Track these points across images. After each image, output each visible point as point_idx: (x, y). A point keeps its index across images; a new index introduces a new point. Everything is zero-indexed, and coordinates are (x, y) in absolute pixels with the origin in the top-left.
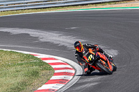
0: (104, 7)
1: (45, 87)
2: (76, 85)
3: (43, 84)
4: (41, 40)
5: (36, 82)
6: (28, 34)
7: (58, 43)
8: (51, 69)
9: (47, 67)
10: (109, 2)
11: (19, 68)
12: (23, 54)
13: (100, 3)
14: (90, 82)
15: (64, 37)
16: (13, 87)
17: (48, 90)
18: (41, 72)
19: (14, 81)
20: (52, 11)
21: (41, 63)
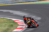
0: (36, 2)
1: (15, 30)
2: (26, 29)
4: (14, 14)
5: (12, 28)
7: (20, 15)
8: (17, 24)
10: (38, 1)
11: (6, 24)
12: (8, 19)
13: (35, 1)
15: (22, 13)
16: (4, 30)
17: (16, 31)
18: (14, 25)
19: (4, 28)
20: (18, 4)
21: (14, 22)
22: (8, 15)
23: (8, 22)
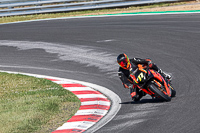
0: (153, 10)
1: (67, 126)
2: (113, 122)
3: (64, 121)
4: (61, 58)
5: (54, 118)
6: (44, 50)
7: (86, 62)
8: (76, 100)
9: (70, 97)
10: (160, 3)
11: (30, 98)
12: (36, 79)
14: (132, 119)
15: (95, 53)
16: (21, 126)
17: (72, 130)
18: (61, 104)
19: (23, 118)
21: (61, 91)
22: (36, 64)
23: (39, 92)
